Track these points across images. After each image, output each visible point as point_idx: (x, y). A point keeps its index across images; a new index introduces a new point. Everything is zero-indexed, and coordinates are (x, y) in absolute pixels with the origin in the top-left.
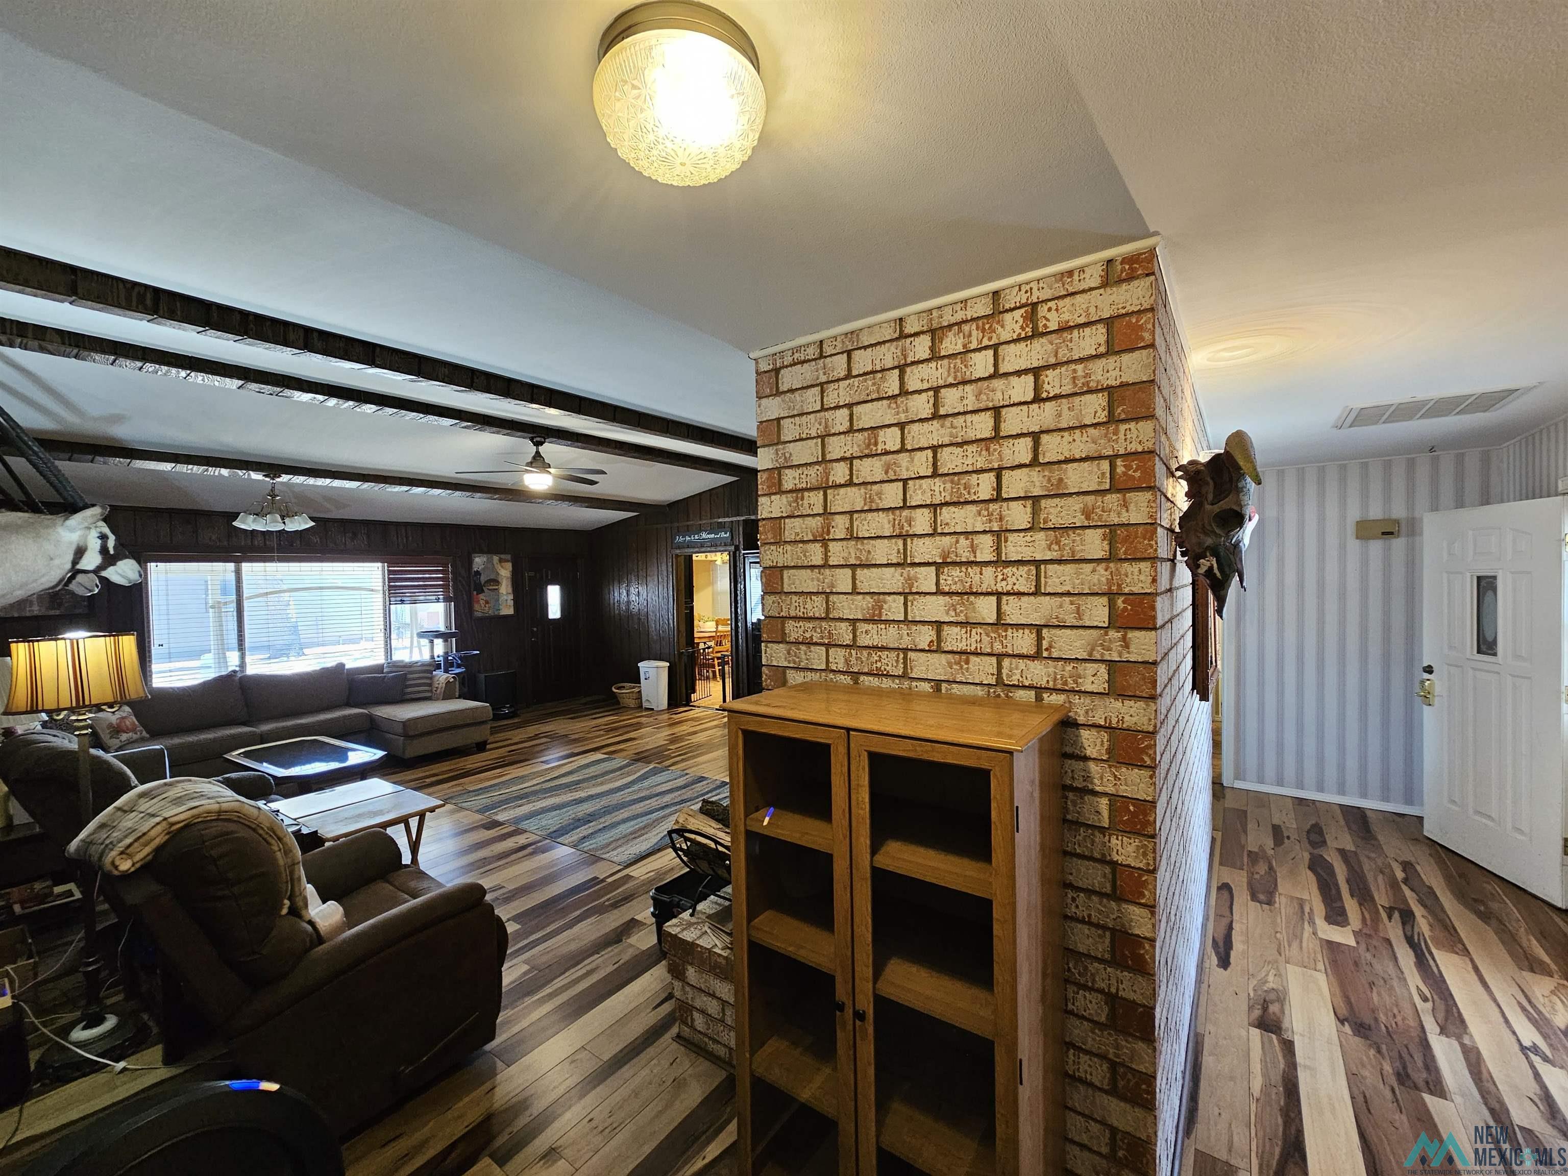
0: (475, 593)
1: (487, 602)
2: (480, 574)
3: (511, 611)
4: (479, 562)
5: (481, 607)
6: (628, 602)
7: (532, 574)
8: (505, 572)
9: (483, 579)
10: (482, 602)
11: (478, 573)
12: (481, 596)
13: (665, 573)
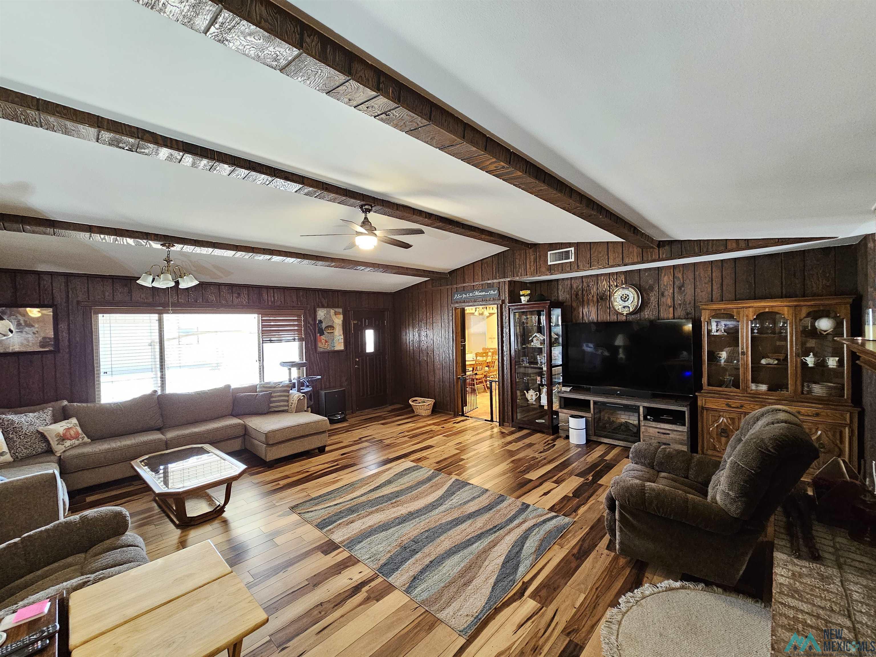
0: (319, 334)
1: (326, 342)
2: (322, 323)
3: (342, 348)
4: (321, 313)
5: (322, 346)
6: (420, 341)
7: (355, 322)
8: (338, 321)
9: (324, 325)
10: (323, 341)
11: (321, 322)
12: (323, 337)
13: (446, 321)
